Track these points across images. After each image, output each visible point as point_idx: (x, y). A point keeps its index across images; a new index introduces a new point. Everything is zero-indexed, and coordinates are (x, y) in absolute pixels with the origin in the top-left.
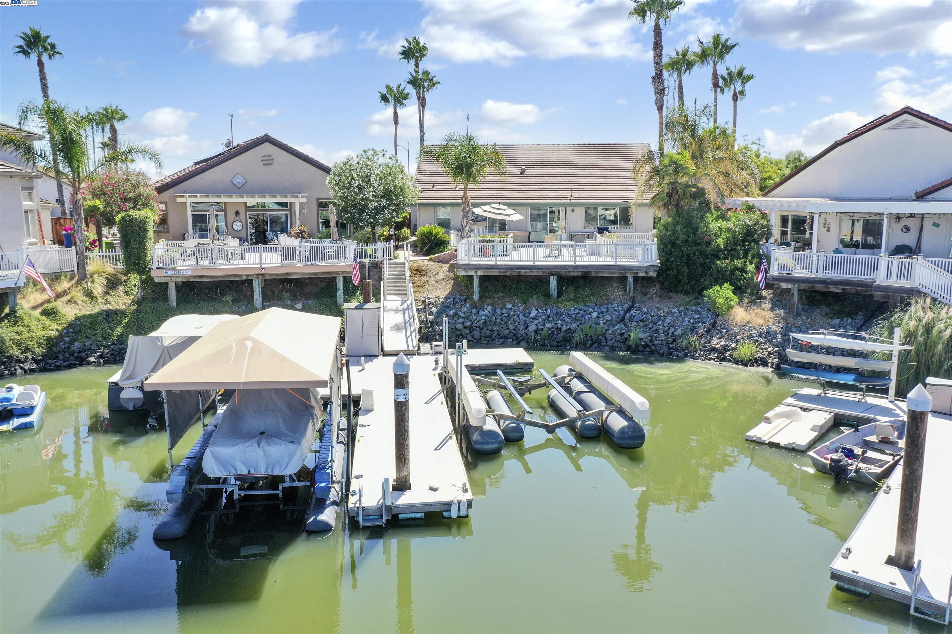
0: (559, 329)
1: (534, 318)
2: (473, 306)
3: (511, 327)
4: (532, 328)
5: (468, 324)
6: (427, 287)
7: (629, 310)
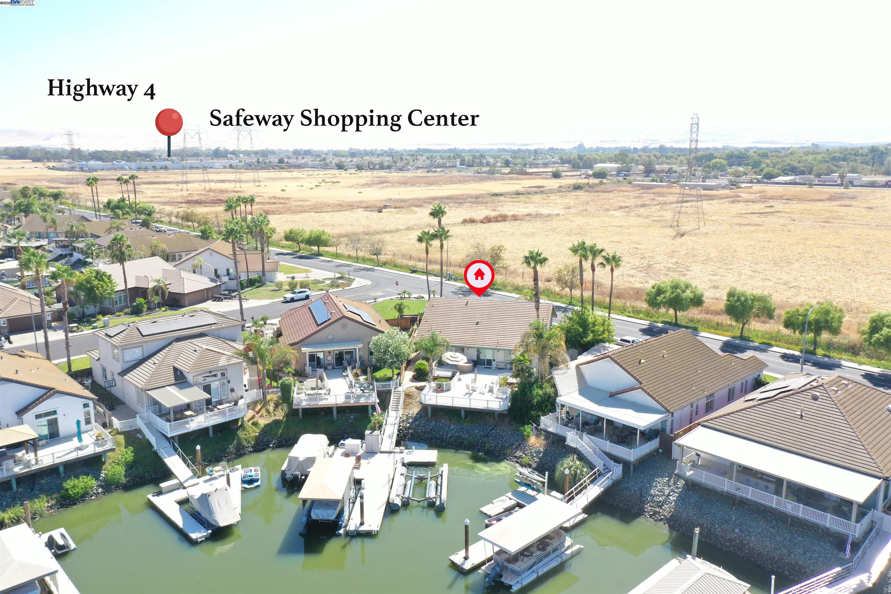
0: (461, 437)
1: (452, 430)
2: (427, 421)
3: (441, 433)
4: (449, 435)
5: (423, 430)
6: (411, 405)
7: (492, 430)
